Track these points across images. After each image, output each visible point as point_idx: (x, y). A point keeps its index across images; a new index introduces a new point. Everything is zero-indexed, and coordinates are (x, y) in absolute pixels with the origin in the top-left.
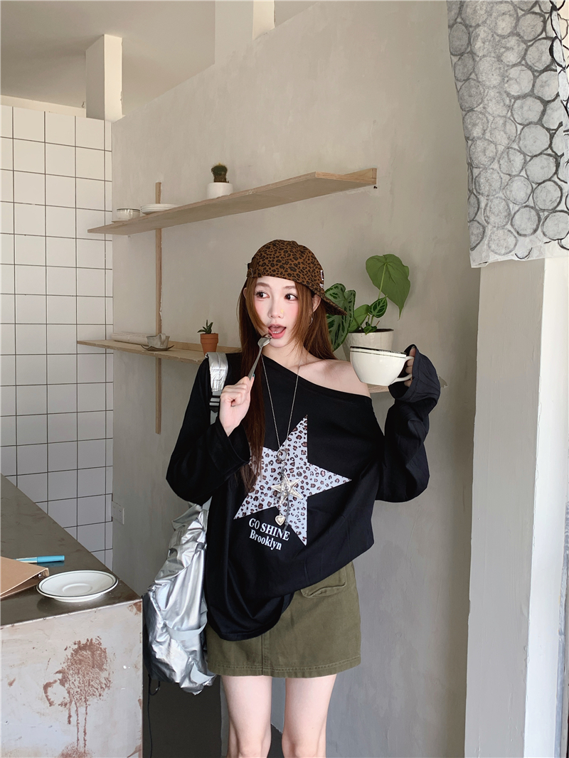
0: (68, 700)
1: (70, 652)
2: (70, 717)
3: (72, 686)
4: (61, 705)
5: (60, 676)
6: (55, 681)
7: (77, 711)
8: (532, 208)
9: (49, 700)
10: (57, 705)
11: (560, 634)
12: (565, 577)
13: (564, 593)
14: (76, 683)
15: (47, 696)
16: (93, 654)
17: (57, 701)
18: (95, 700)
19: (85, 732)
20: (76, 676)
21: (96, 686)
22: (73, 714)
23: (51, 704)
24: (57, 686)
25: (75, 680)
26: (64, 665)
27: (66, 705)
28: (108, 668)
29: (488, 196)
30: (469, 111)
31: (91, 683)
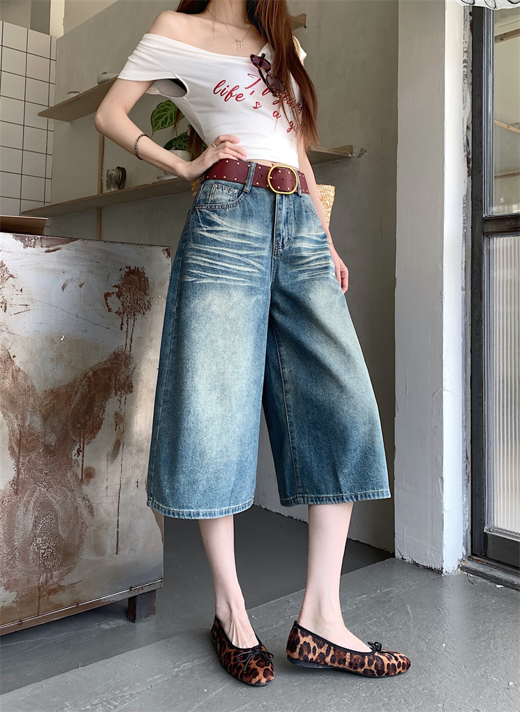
0: (121, 311)
1: (123, 273)
2: (122, 324)
4: (117, 313)
6: (113, 293)
7: (127, 321)
9: (108, 306)
10: (114, 312)
11: (462, 290)
12: (464, 249)
13: (464, 260)
14: (128, 299)
15: (107, 303)
16: (139, 278)
17: (115, 309)
18: (140, 316)
19: (132, 339)
20: (128, 294)
21: (141, 305)
22: (124, 322)
23: (110, 310)
24: (114, 296)
25: (127, 296)
26: (120, 282)
27: (120, 314)
28: (149, 294)
31: (138, 302)
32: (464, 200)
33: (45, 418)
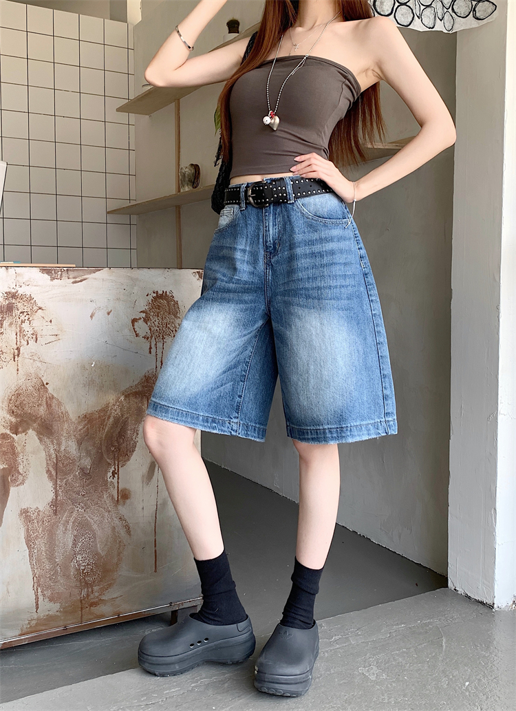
0: (149, 335)
1: (150, 298)
2: (150, 348)
3: (153, 325)
4: (144, 337)
5: (143, 315)
6: (140, 318)
7: (156, 344)
9: (135, 332)
10: (141, 337)
14: (157, 323)
15: (134, 329)
16: (168, 302)
17: (142, 334)
18: (170, 339)
19: (162, 362)
20: (156, 318)
21: (171, 328)
22: (153, 346)
23: (137, 335)
24: (141, 322)
25: (156, 321)
26: (147, 308)
27: (148, 338)
28: (181, 317)
31: (168, 326)
33: (79, 443)
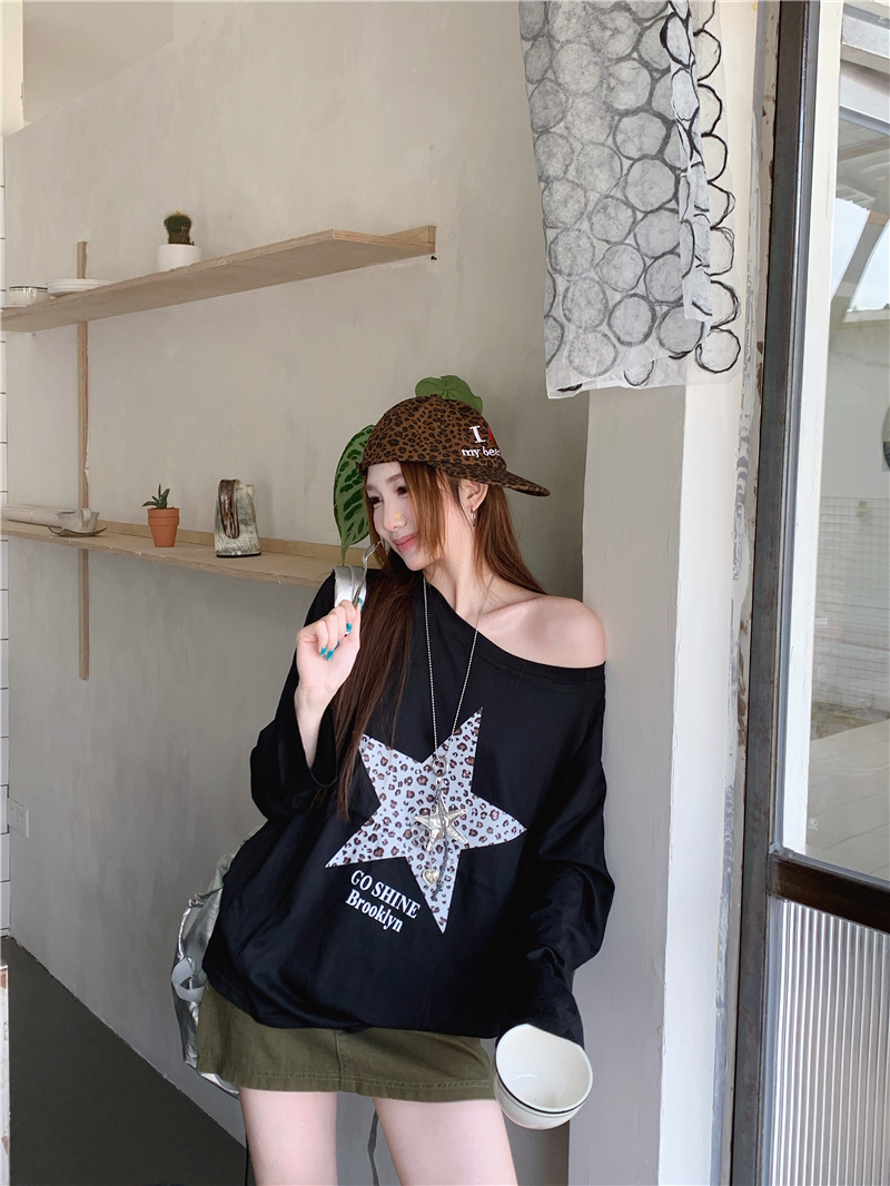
8: (642, 297)
11: (718, 1005)
12: (725, 911)
13: (724, 937)
29: (569, 275)
30: (542, 133)
32: (727, 798)
